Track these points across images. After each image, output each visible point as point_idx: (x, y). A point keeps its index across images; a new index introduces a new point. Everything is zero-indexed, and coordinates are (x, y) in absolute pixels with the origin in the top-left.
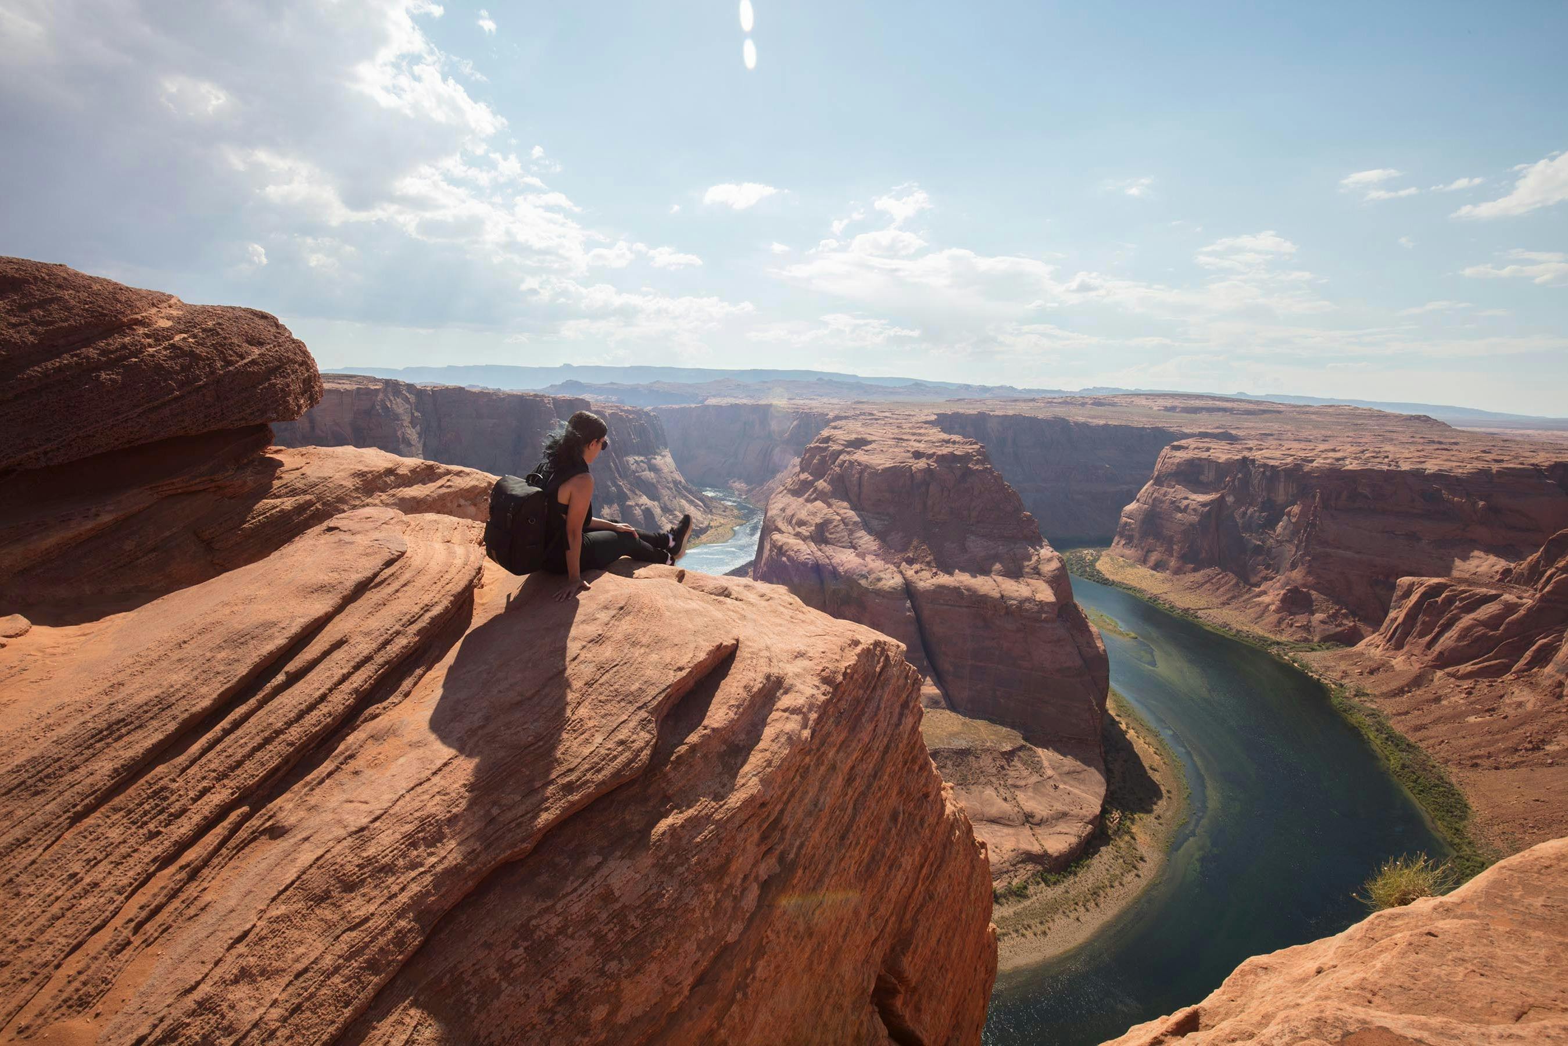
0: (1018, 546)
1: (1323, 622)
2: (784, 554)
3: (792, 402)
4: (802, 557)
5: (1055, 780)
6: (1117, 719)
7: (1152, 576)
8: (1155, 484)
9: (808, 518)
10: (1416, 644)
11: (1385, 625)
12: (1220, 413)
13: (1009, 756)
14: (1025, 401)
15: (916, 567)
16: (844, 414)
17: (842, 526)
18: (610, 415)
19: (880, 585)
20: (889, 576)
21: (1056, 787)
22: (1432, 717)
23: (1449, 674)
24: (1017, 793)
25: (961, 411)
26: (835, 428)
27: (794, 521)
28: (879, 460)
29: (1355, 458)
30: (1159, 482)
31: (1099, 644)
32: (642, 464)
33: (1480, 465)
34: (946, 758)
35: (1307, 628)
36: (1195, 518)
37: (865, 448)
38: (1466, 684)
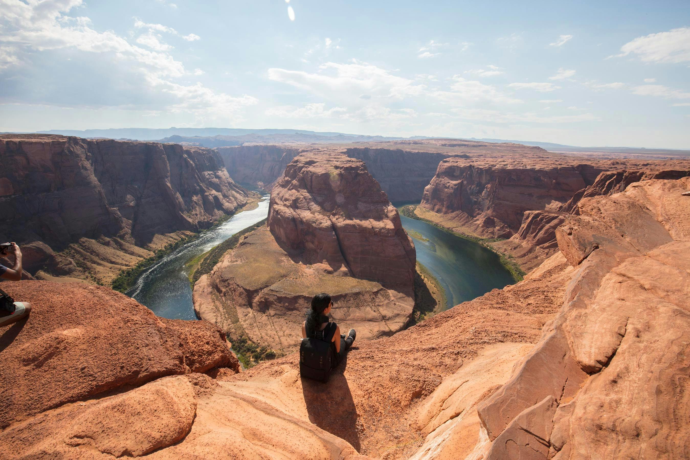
0: (379, 205)
1: (498, 230)
2: (279, 214)
3: (284, 144)
4: (287, 215)
5: (395, 301)
6: (420, 274)
7: (436, 215)
8: (437, 177)
9: (289, 197)
10: (530, 237)
11: (520, 230)
12: (463, 147)
13: (376, 293)
14: (385, 142)
15: (337, 217)
16: (306, 150)
17: (304, 201)
18: (194, 152)
19: (321, 226)
20: (325, 221)
21: (395, 304)
22: (534, 264)
23: (541, 248)
24: (379, 308)
25: (358, 147)
26: (301, 156)
27: (283, 199)
28: (319, 170)
29: (511, 164)
30: (438, 176)
31: (412, 245)
32: (211, 175)
33: (554, 166)
34: (350, 297)
35: (493, 233)
36: (452, 191)
37: (313, 165)
38: (546, 251)
